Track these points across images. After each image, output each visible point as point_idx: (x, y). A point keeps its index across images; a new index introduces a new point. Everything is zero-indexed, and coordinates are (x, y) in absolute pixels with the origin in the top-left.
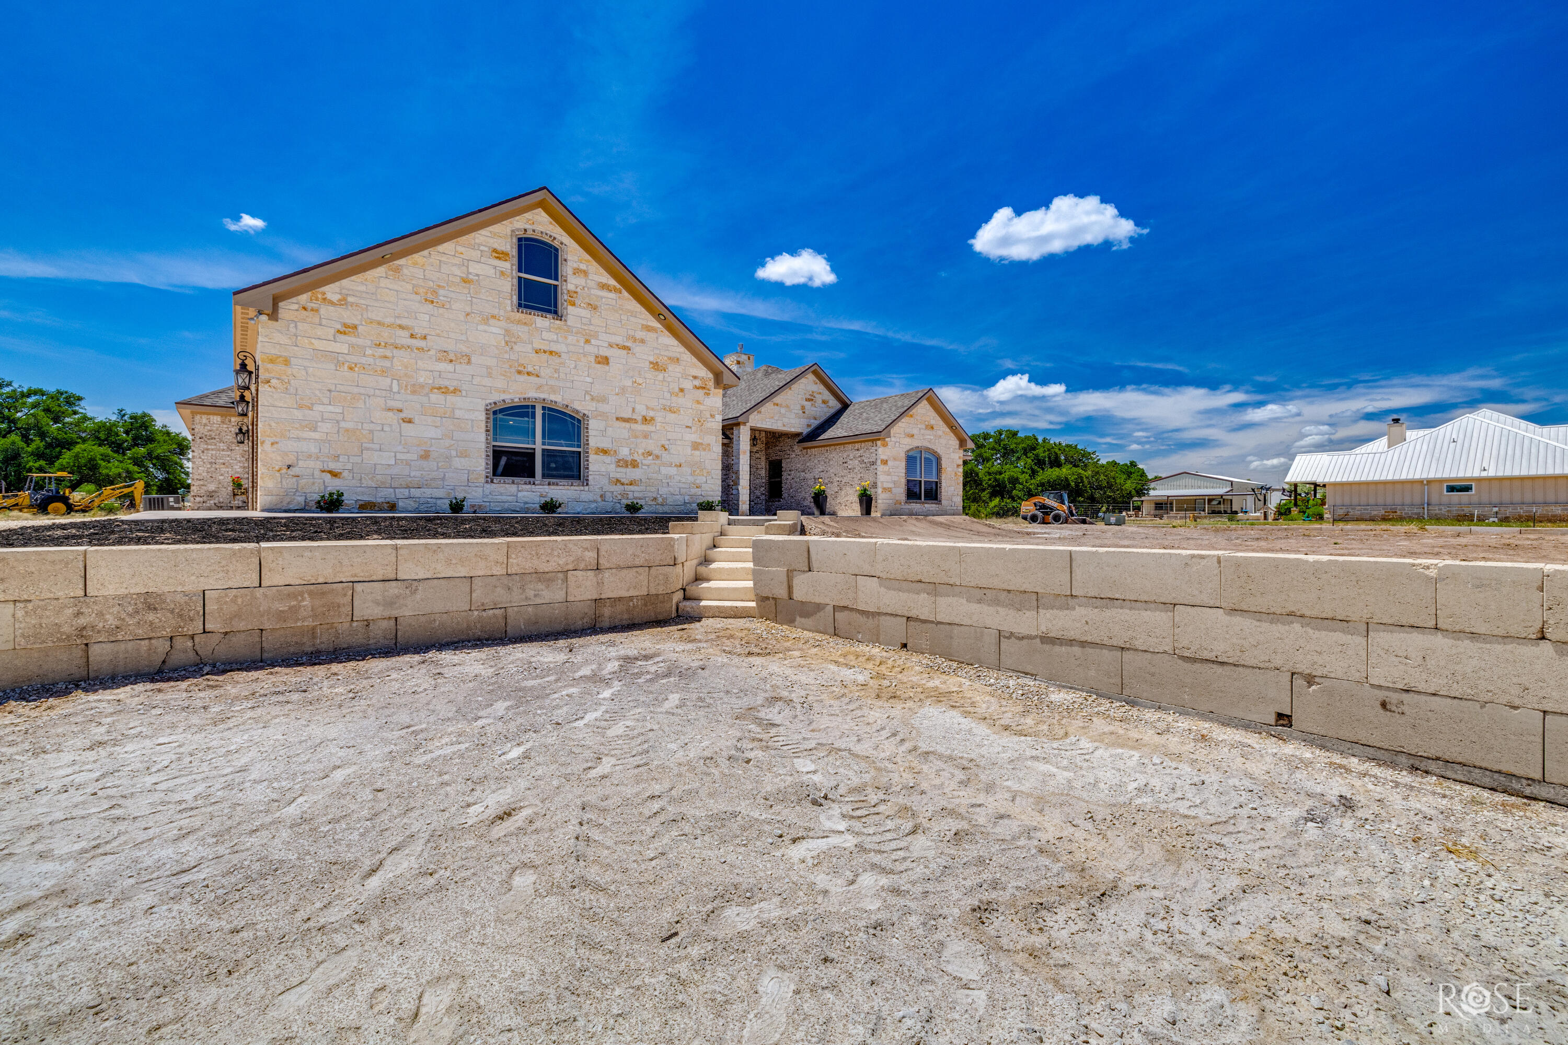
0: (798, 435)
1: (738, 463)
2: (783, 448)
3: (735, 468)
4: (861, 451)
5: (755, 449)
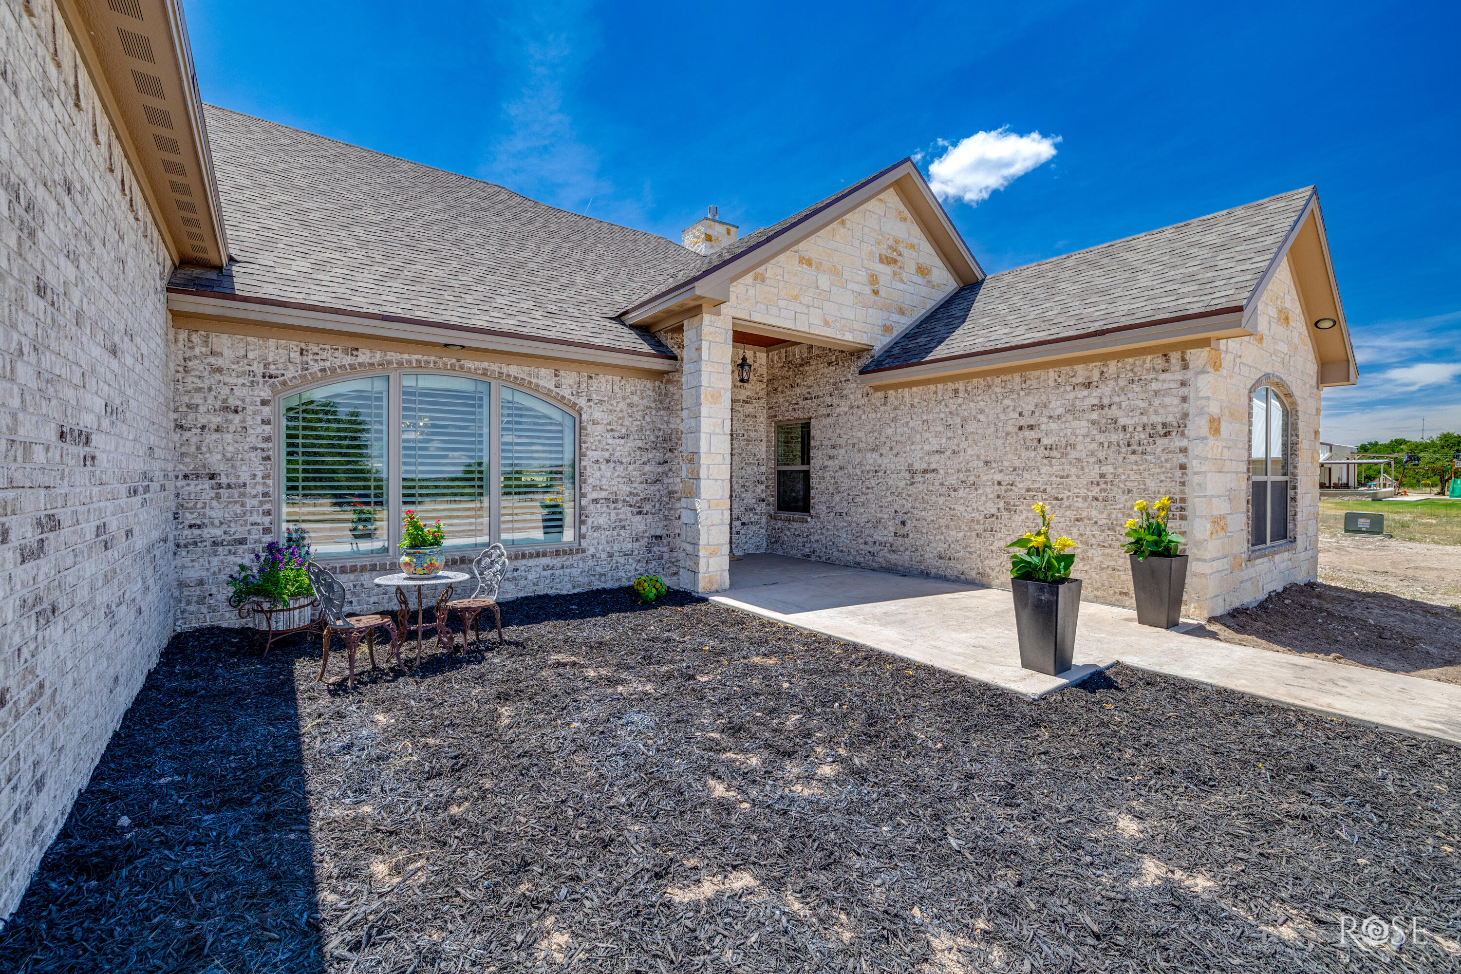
0: (857, 352)
1: (696, 431)
2: (815, 391)
3: (687, 446)
4: (1106, 390)
5: (743, 394)
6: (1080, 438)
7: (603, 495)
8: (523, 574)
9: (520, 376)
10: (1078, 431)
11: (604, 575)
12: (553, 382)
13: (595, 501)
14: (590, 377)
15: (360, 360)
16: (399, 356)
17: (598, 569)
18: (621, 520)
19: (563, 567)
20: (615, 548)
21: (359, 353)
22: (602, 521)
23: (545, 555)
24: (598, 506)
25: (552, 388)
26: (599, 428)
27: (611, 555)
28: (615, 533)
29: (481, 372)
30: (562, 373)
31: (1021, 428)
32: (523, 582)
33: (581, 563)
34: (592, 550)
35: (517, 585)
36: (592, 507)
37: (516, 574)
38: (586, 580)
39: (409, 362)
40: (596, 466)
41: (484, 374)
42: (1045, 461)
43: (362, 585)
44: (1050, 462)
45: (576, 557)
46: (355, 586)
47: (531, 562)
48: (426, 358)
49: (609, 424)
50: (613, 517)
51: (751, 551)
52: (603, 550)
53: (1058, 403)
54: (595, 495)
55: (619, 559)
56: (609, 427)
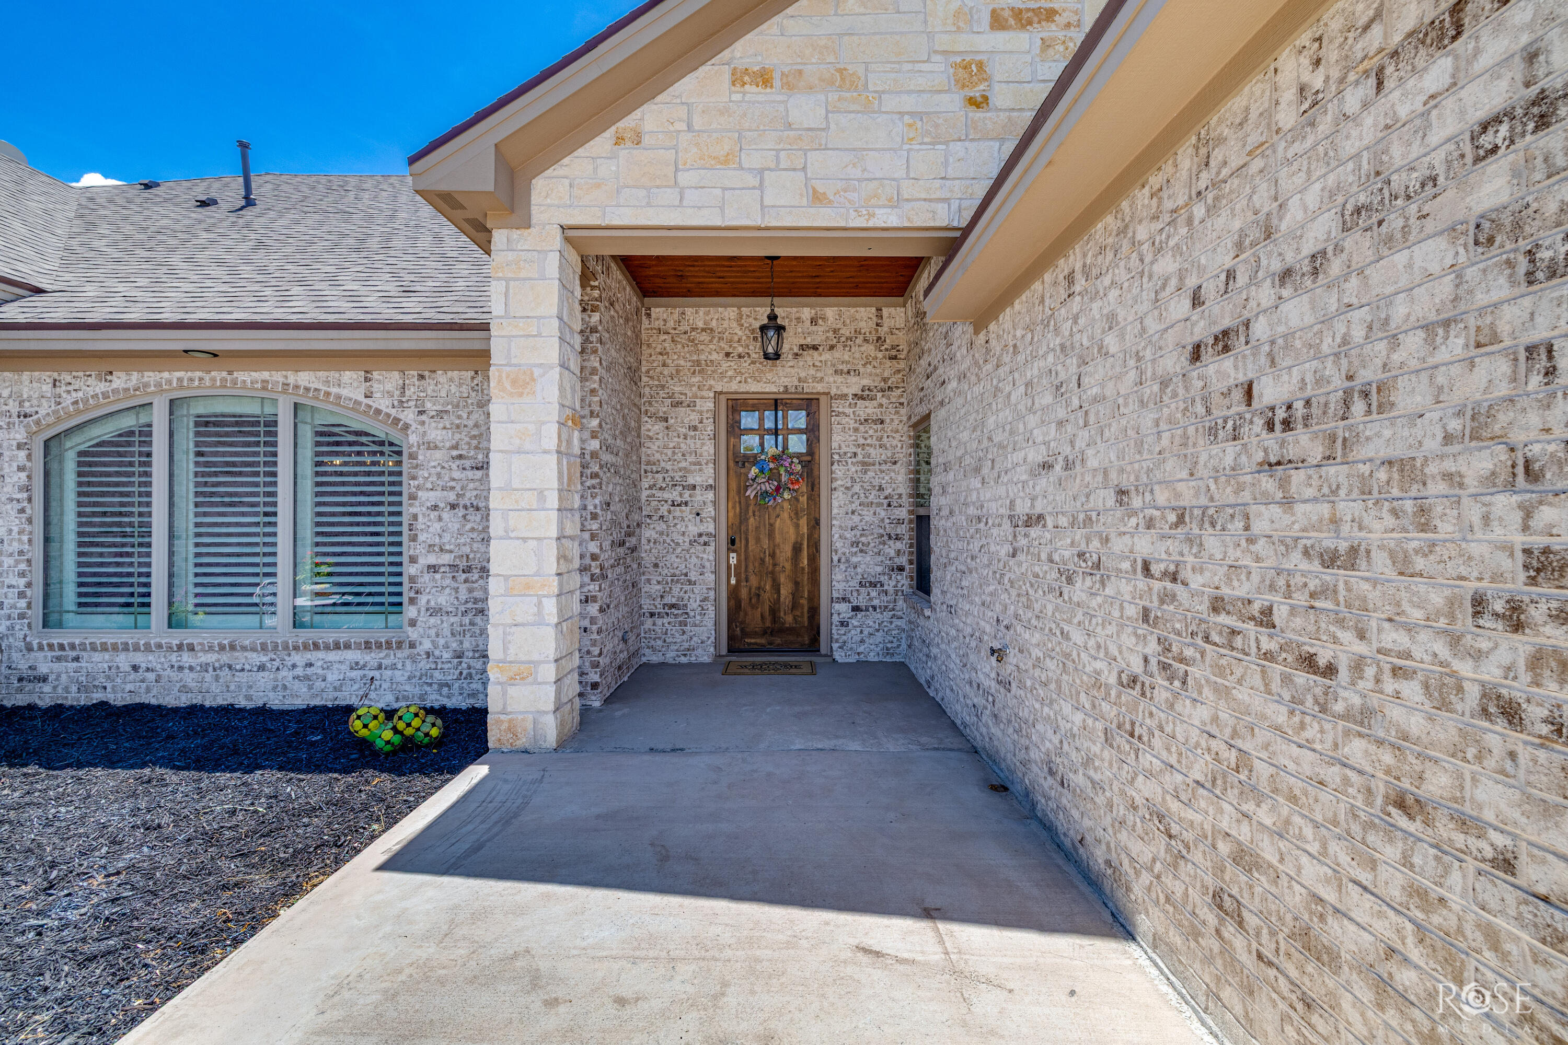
6: (1414, 342)
7: (446, 559)
8: (320, 671)
9: (313, 386)
10: (1400, 311)
11: (447, 685)
12: (362, 390)
13: (433, 568)
14: (422, 377)
15: (114, 386)
16: (158, 376)
17: (437, 675)
18: (476, 601)
19: (380, 667)
20: (466, 645)
21: (114, 378)
22: (444, 599)
23: (347, 646)
24: (438, 576)
25: (361, 398)
26: (438, 455)
27: (459, 655)
28: (466, 620)
29: (259, 386)
30: (376, 375)
31: (1196, 354)
32: (319, 684)
33: (408, 662)
34: (427, 645)
35: (310, 688)
36: (427, 577)
37: (309, 671)
38: (417, 691)
39: (169, 382)
40: (434, 515)
41: (264, 388)
42: (1267, 483)
43: (118, 667)
44: (1284, 484)
45: (399, 654)
46: (110, 668)
47: (333, 656)
48: (189, 374)
49: (455, 447)
50: (463, 595)
51: (872, 657)
52: (446, 646)
53: (1313, 196)
54: (432, 559)
55: (473, 663)
56: (455, 453)
